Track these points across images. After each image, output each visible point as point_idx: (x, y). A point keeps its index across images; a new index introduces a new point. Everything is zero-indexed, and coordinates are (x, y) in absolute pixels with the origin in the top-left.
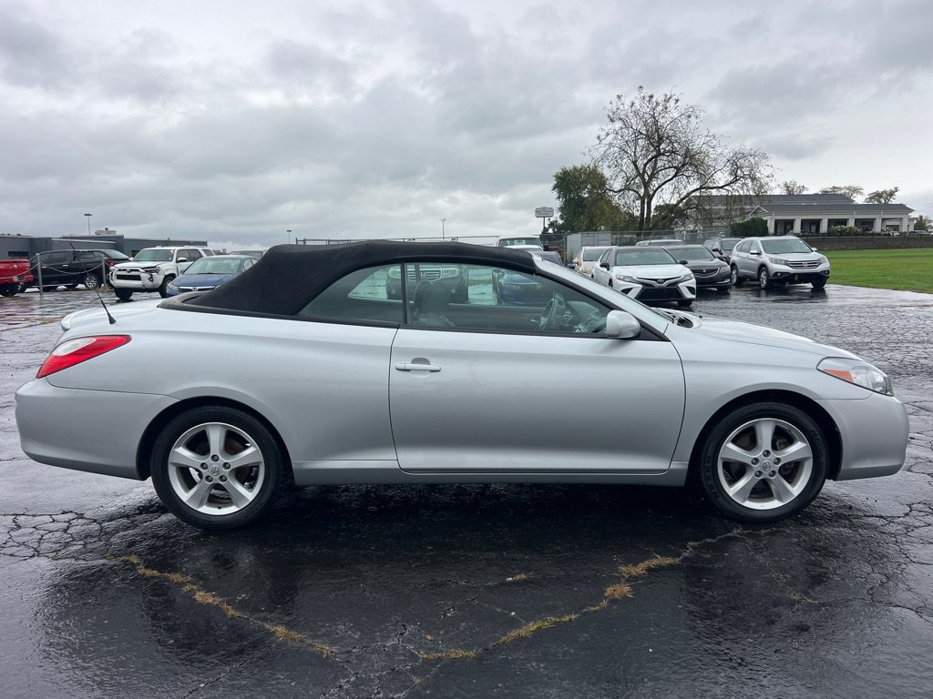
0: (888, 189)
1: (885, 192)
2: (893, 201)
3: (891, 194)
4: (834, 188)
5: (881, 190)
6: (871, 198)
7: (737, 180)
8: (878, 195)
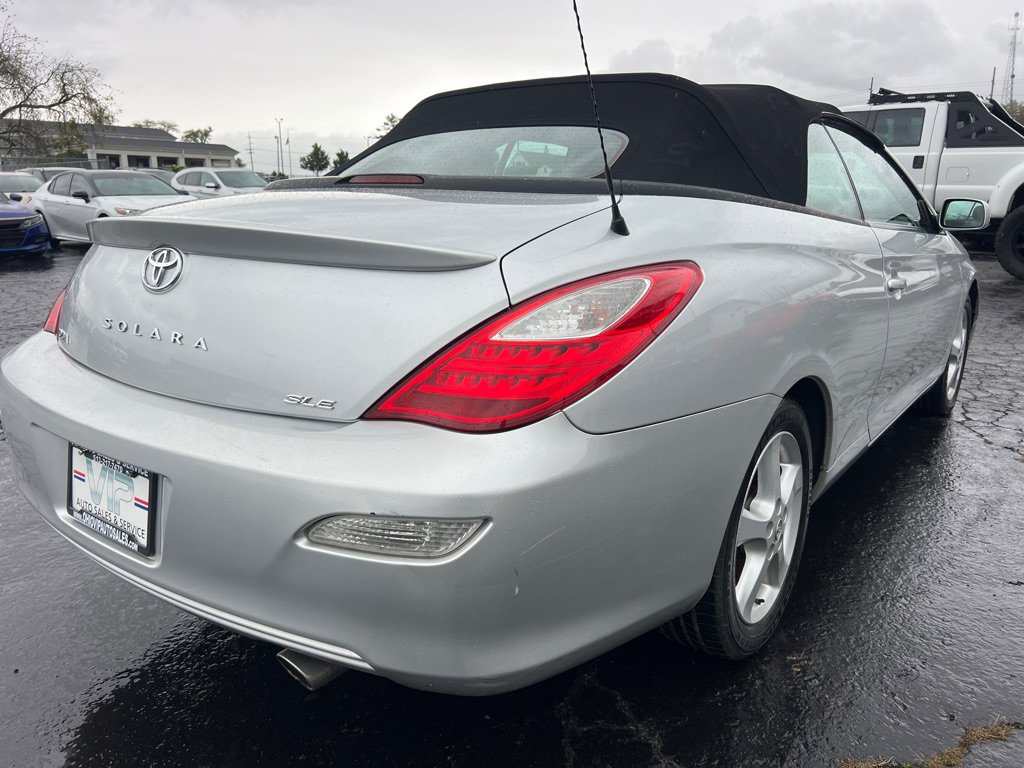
0: (202, 129)
1: (199, 131)
2: (209, 141)
3: (206, 134)
4: (147, 122)
5: (195, 130)
6: (187, 137)
7: (68, 99)
8: (193, 134)
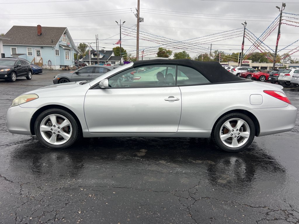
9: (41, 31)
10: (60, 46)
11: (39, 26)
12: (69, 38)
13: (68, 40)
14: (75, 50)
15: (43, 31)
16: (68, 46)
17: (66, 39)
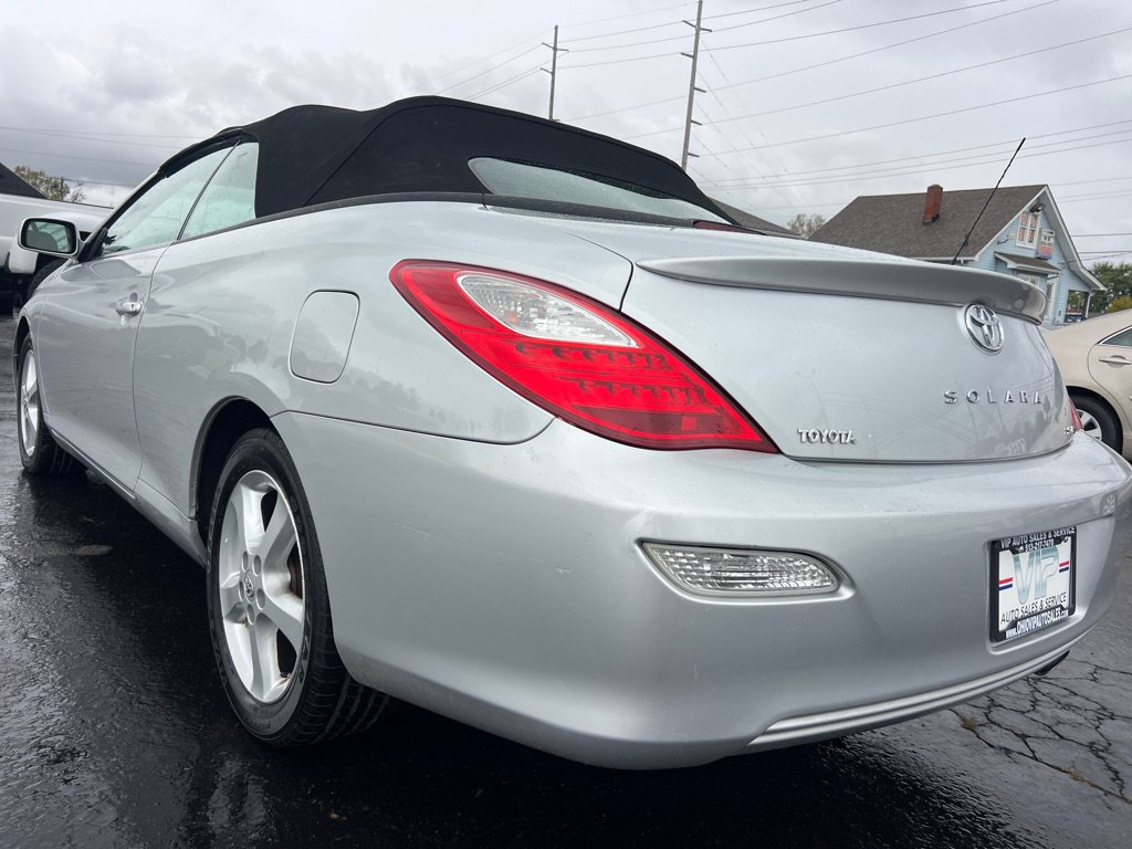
9: (937, 205)
10: (997, 259)
11: (935, 191)
12: (1056, 227)
13: (1046, 232)
14: (1077, 276)
15: (945, 207)
16: (1040, 260)
17: (1037, 233)
